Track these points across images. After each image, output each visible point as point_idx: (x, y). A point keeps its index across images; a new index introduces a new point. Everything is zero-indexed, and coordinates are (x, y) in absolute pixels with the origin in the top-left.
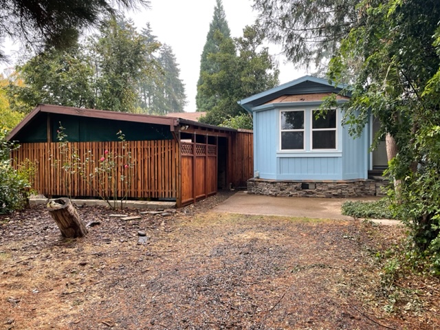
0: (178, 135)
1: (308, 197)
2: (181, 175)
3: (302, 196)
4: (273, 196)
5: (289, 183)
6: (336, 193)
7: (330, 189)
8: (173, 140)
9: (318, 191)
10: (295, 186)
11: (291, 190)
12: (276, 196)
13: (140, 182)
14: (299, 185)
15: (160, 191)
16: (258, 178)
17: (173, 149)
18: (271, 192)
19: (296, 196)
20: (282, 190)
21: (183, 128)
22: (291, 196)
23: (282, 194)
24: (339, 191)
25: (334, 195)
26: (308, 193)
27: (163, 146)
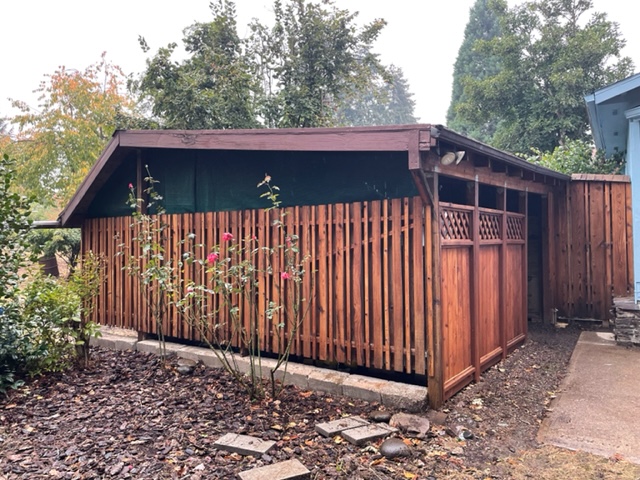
0: (431, 181)
2: (441, 303)
8: (417, 199)
13: (323, 317)
15: (380, 348)
17: (416, 226)
21: (448, 159)
27: (387, 218)
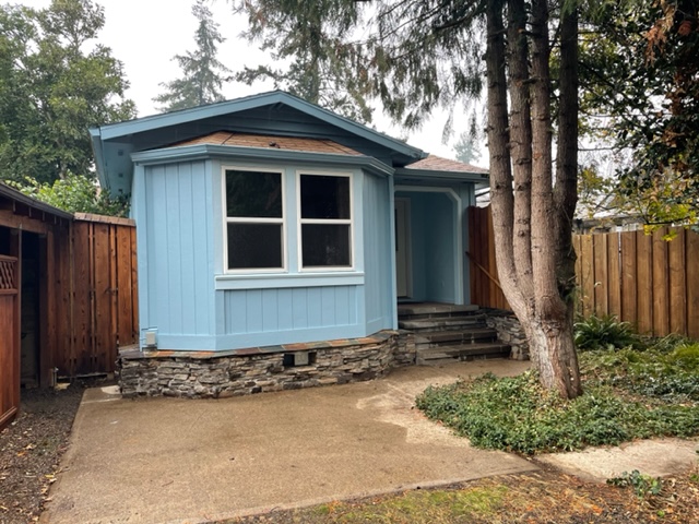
1: (299, 387)
3: (286, 388)
4: (208, 397)
5: (251, 357)
6: (360, 371)
7: (347, 360)
9: (322, 368)
10: (268, 363)
11: (257, 376)
12: (217, 396)
14: (277, 360)
16: (152, 348)
18: (201, 388)
19: (271, 390)
20: (233, 378)
22: (258, 390)
23: (234, 388)
24: (365, 363)
25: (355, 375)
26: (299, 377)
